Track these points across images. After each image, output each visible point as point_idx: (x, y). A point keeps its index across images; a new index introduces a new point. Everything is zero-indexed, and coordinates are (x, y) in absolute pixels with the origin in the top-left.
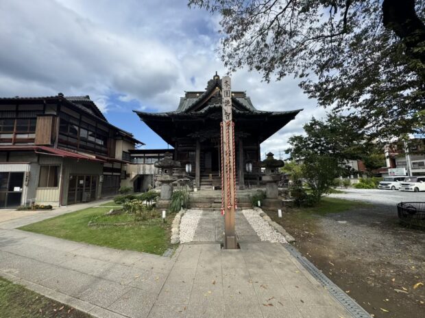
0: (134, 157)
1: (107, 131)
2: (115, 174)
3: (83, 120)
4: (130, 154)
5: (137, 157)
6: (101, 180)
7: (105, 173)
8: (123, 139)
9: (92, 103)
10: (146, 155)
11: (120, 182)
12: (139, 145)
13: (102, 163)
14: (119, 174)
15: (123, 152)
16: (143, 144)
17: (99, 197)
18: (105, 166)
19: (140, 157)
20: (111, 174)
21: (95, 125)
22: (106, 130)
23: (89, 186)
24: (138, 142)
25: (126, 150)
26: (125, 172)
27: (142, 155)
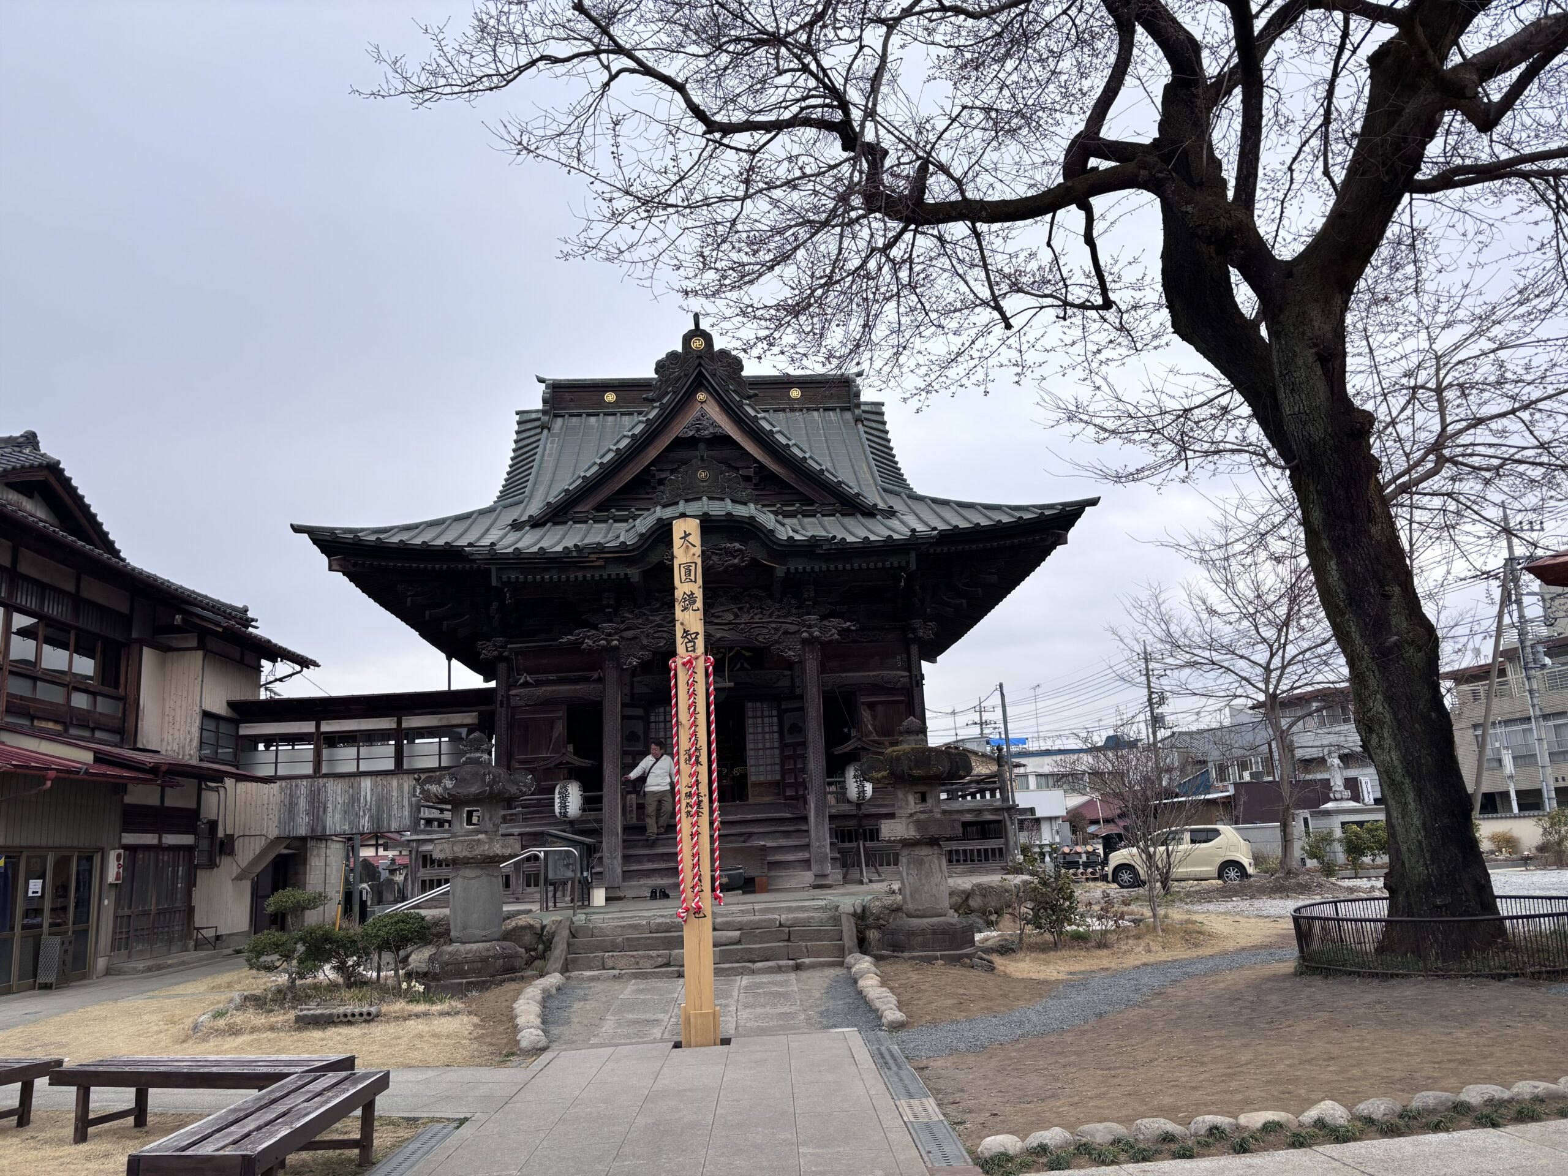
0: (255, 739)
1: (124, 608)
2: (170, 839)
3: (23, 568)
4: (236, 722)
5: (269, 740)
6: (113, 872)
7: (129, 839)
8: (201, 646)
9: (54, 468)
10: (327, 727)
11: (191, 882)
12: (284, 668)
13: (119, 788)
14: (187, 840)
15: (206, 715)
16: (304, 663)
17: (101, 963)
18: (128, 799)
19: (292, 739)
20: (150, 839)
21: (70, 587)
22: (119, 603)
23: (65, 909)
24: (276, 653)
25: (218, 705)
26: (213, 825)
27: (308, 727)
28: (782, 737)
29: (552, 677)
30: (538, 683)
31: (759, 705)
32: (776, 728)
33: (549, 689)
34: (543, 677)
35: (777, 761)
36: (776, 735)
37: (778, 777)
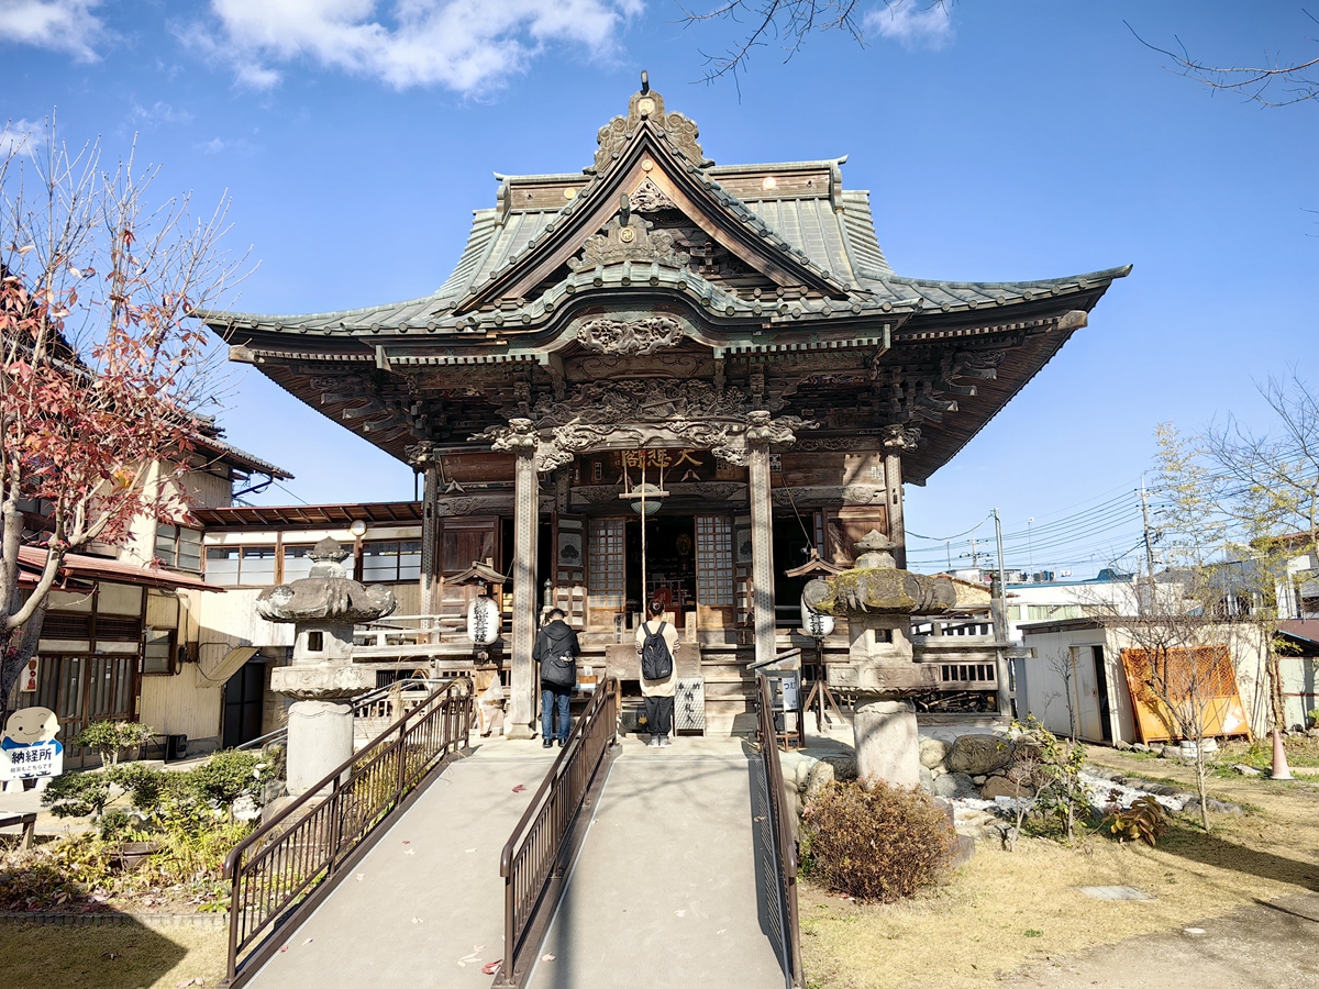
0: (227, 549)
2: (105, 647)
4: (200, 532)
7: (48, 644)
10: (289, 538)
11: (136, 689)
12: (256, 480)
14: (129, 646)
15: (163, 522)
19: (258, 550)
20: (80, 647)
24: (250, 466)
25: (179, 513)
26: (173, 633)
27: (270, 538)
28: (734, 558)
29: (483, 485)
30: (468, 492)
31: (710, 520)
32: (729, 547)
33: (480, 498)
34: (473, 485)
35: (730, 583)
36: (729, 555)
37: (731, 601)
